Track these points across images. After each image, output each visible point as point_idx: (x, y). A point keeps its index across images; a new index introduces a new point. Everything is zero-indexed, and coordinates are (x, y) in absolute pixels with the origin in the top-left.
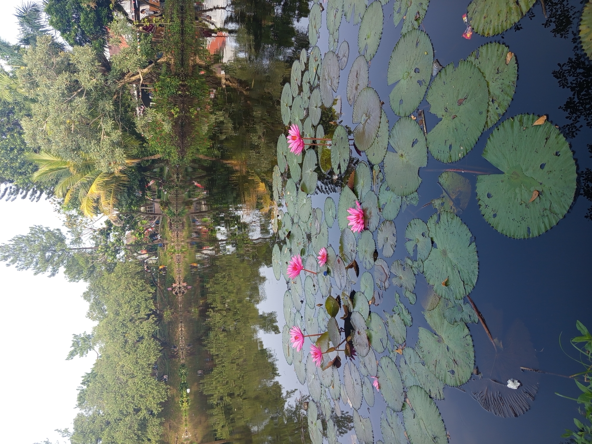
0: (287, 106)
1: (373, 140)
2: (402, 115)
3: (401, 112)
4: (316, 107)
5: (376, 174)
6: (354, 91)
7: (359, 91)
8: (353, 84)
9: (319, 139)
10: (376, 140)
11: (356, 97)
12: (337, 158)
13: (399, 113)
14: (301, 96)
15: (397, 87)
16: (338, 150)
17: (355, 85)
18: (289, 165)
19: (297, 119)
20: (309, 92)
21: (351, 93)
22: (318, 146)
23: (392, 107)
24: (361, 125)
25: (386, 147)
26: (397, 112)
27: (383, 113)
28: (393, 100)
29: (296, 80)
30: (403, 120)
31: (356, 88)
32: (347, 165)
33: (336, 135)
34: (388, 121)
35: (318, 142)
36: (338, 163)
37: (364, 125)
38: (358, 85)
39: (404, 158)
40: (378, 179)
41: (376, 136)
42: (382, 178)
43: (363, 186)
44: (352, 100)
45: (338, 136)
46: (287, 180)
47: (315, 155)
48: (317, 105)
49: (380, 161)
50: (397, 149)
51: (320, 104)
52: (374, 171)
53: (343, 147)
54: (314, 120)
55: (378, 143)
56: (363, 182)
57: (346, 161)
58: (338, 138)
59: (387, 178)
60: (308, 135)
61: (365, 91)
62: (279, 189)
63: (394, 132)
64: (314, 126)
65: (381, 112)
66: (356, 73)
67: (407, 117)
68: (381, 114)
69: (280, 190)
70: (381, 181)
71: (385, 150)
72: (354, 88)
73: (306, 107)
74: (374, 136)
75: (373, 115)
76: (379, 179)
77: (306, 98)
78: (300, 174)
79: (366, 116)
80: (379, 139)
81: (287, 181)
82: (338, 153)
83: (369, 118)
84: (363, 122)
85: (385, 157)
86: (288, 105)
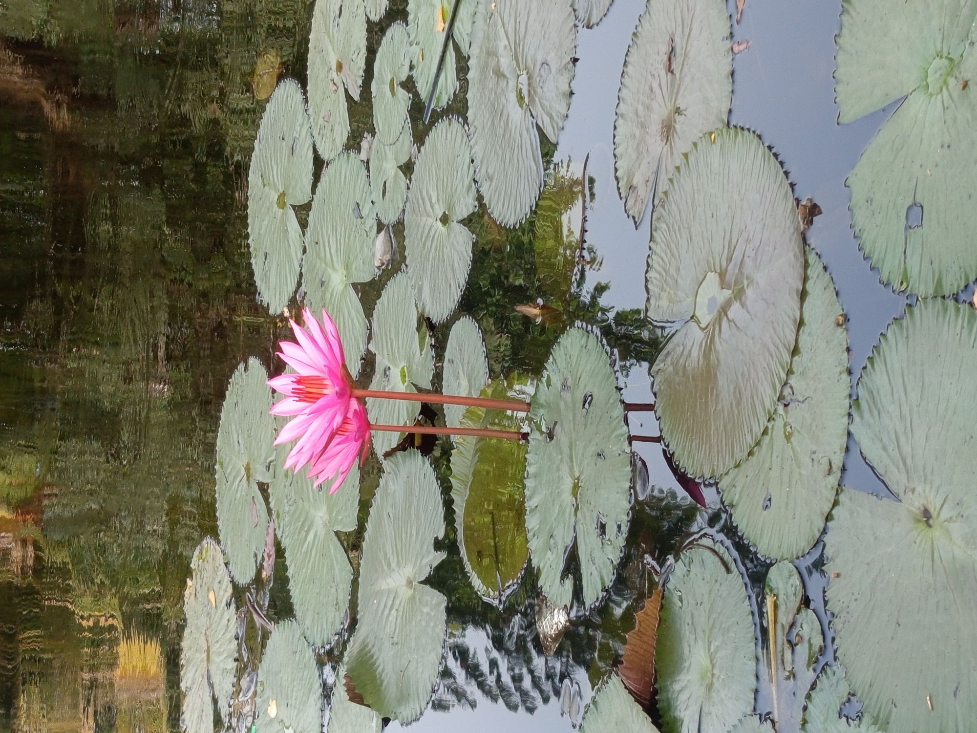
0: (281, 203)
1: (763, 421)
2: (923, 287)
3: (914, 272)
4: (445, 219)
5: (784, 619)
6: (656, 145)
7: (681, 145)
8: (648, 108)
9: (456, 400)
10: (779, 423)
11: (663, 179)
12: (562, 512)
13: (905, 278)
14: (363, 156)
15: (888, 133)
16: (565, 469)
17: (660, 111)
18: (285, 543)
19: (338, 280)
20: (408, 138)
21: (639, 153)
22: (454, 438)
23: (868, 239)
24: (696, 335)
25: (837, 464)
26: (890, 268)
27: (815, 271)
28: (869, 201)
29: (340, 67)
30: (926, 315)
31: (668, 130)
32: (616, 556)
33: (556, 381)
34: (846, 319)
35: (454, 415)
36: (564, 540)
37: (711, 332)
38: (678, 111)
39: (936, 532)
40: (792, 646)
41: (781, 398)
42: (818, 641)
43: (710, 687)
44: (644, 192)
45: (564, 386)
46: (271, 626)
47: (435, 489)
48: (450, 207)
49: (804, 544)
50: (896, 479)
51: (466, 207)
52: (769, 601)
53: (593, 449)
54: (433, 289)
55: (788, 437)
56: (706, 662)
57: (611, 530)
58: (567, 395)
59: (845, 645)
60: (395, 373)
61: (716, 148)
62: (216, 680)
63: (878, 378)
64: (431, 326)
65: (806, 265)
66: (664, 49)
67: (951, 303)
68: (805, 279)
69: (224, 685)
70: (813, 660)
71: (833, 480)
72: (655, 128)
73: (390, 218)
74: (768, 396)
75: (760, 278)
76: (802, 651)
77: (390, 169)
78: (344, 598)
79: (723, 285)
80: (797, 415)
81: (266, 635)
82: (568, 484)
83: (739, 295)
84: (705, 317)
85: (829, 518)
86: (290, 201)
